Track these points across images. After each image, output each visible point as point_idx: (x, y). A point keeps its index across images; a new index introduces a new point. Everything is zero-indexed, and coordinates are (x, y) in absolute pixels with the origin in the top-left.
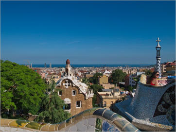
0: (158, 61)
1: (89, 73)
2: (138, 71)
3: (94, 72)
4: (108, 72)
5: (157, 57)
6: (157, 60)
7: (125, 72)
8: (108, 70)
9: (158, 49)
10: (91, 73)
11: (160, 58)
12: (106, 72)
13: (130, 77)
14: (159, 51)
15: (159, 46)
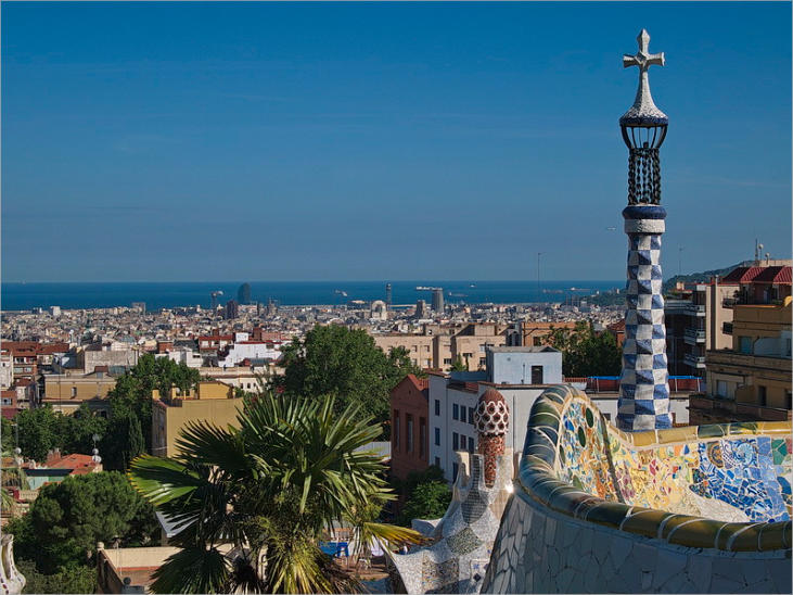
0: (645, 246)
1: (77, 362)
2: (514, 340)
3: (123, 352)
4: (260, 351)
5: (633, 214)
6: (636, 237)
7: (401, 353)
8: (255, 337)
9: (641, 136)
10: (92, 360)
11: (657, 225)
12: (240, 352)
13: (438, 390)
14: (651, 152)
15: (650, 108)
